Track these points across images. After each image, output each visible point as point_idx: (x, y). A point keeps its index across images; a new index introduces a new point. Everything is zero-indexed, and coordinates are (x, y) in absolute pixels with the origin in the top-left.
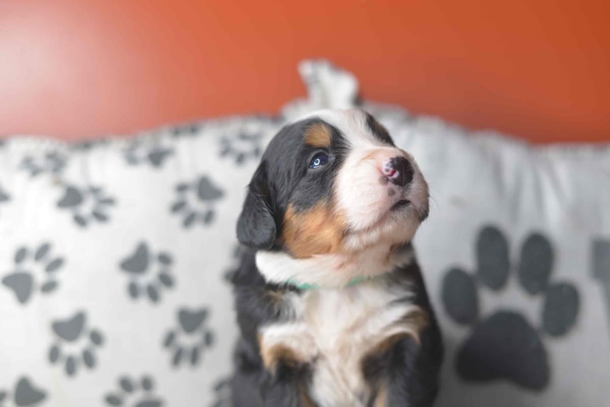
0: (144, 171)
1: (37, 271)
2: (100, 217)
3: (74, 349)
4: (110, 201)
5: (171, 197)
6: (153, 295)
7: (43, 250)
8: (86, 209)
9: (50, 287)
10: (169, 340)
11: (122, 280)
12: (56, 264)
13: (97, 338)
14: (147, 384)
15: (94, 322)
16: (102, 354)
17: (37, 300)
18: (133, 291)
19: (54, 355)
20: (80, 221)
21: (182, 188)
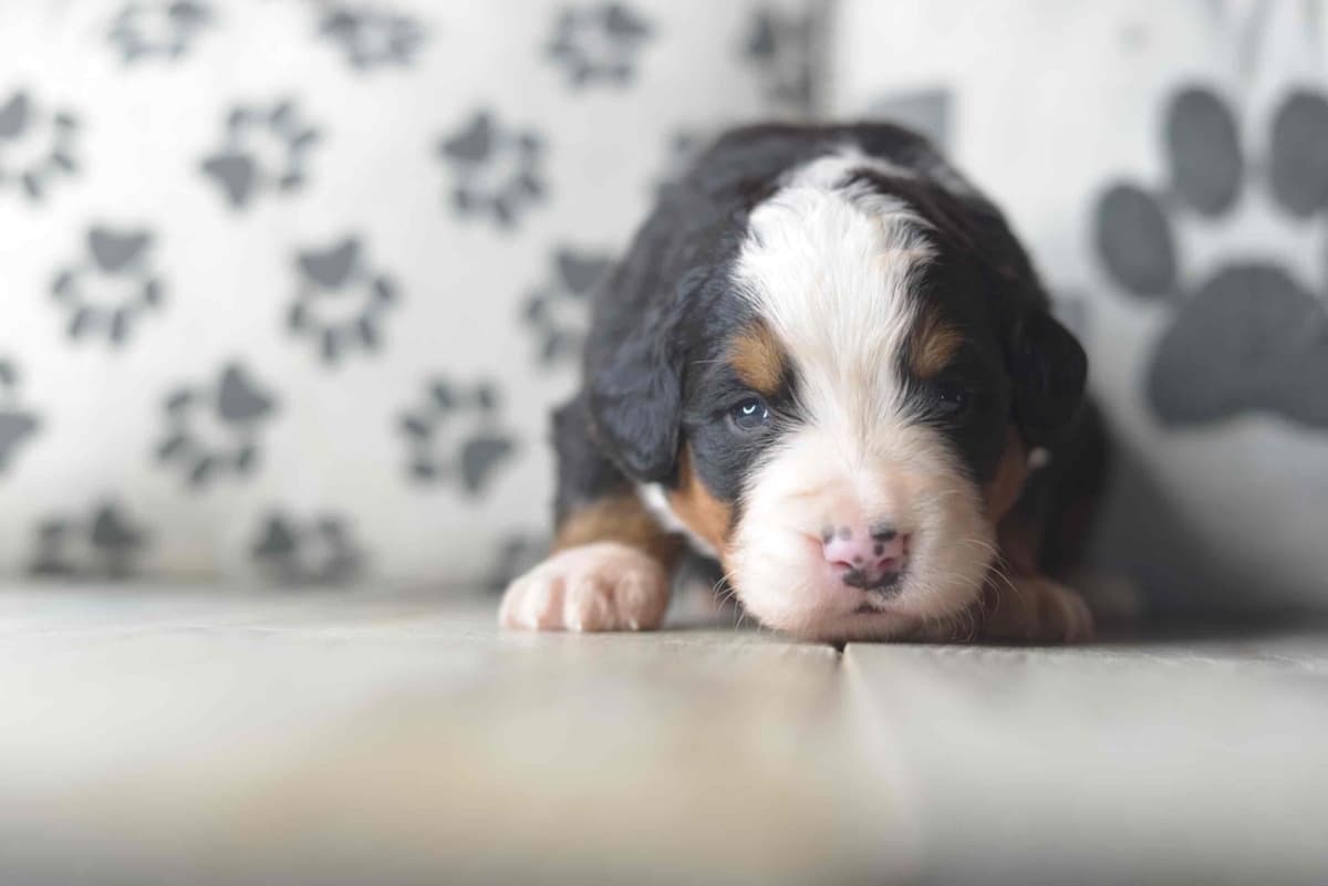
1: (267, 149)
3: (337, 308)
6: (503, 211)
9: (292, 181)
10: (534, 309)
13: (384, 291)
14: (486, 398)
15: (381, 256)
17: (268, 209)
18: (463, 201)
19: (297, 318)
20: (358, 62)
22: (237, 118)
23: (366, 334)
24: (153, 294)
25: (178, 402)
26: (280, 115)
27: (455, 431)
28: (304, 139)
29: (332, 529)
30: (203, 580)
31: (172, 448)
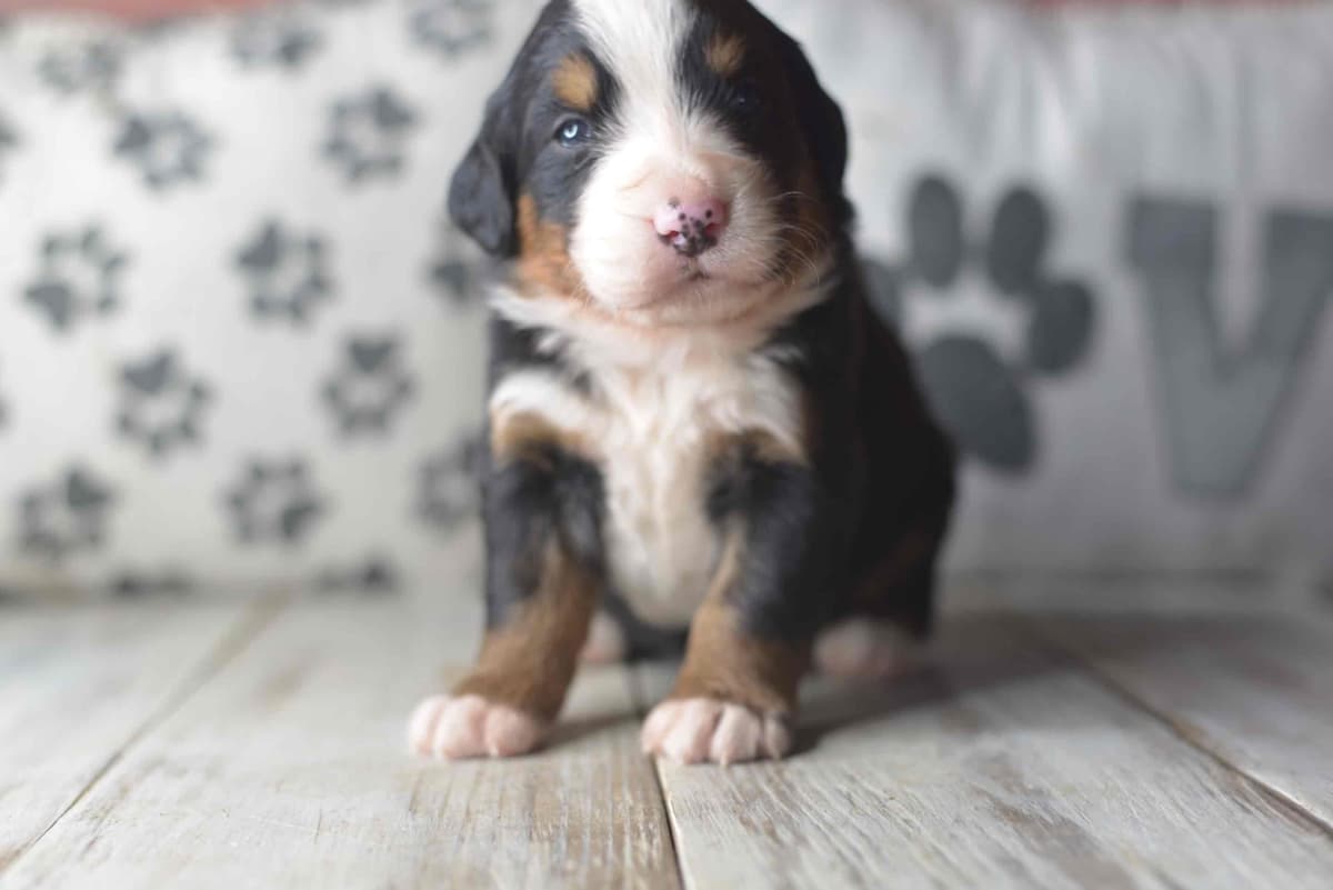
1: (80, 275)
2: (189, 170)
3: (160, 411)
8: (166, 152)
9: (106, 304)
10: (333, 393)
13: (199, 394)
18: (261, 306)
19: (126, 425)
20: (155, 180)
22: (51, 247)
23: (187, 431)
25: (31, 506)
26: (89, 241)
27: (271, 502)
28: (113, 264)
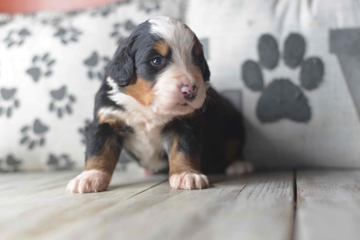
0: (99, 20)
1: (43, 66)
2: (74, 39)
3: (61, 104)
4: (80, 33)
5: (111, 30)
6: (101, 77)
7: (46, 57)
8: (68, 36)
9: (49, 74)
11: (84, 70)
12: (52, 63)
13: (72, 99)
15: (71, 91)
16: (75, 107)
17: (43, 80)
18: (90, 75)
19: (51, 107)
20: (64, 42)
21: (117, 26)
22: (35, 59)
23: (69, 110)
24: (17, 104)
25: (24, 129)
29: (65, 157)
30: (38, 171)
31: (24, 141)
